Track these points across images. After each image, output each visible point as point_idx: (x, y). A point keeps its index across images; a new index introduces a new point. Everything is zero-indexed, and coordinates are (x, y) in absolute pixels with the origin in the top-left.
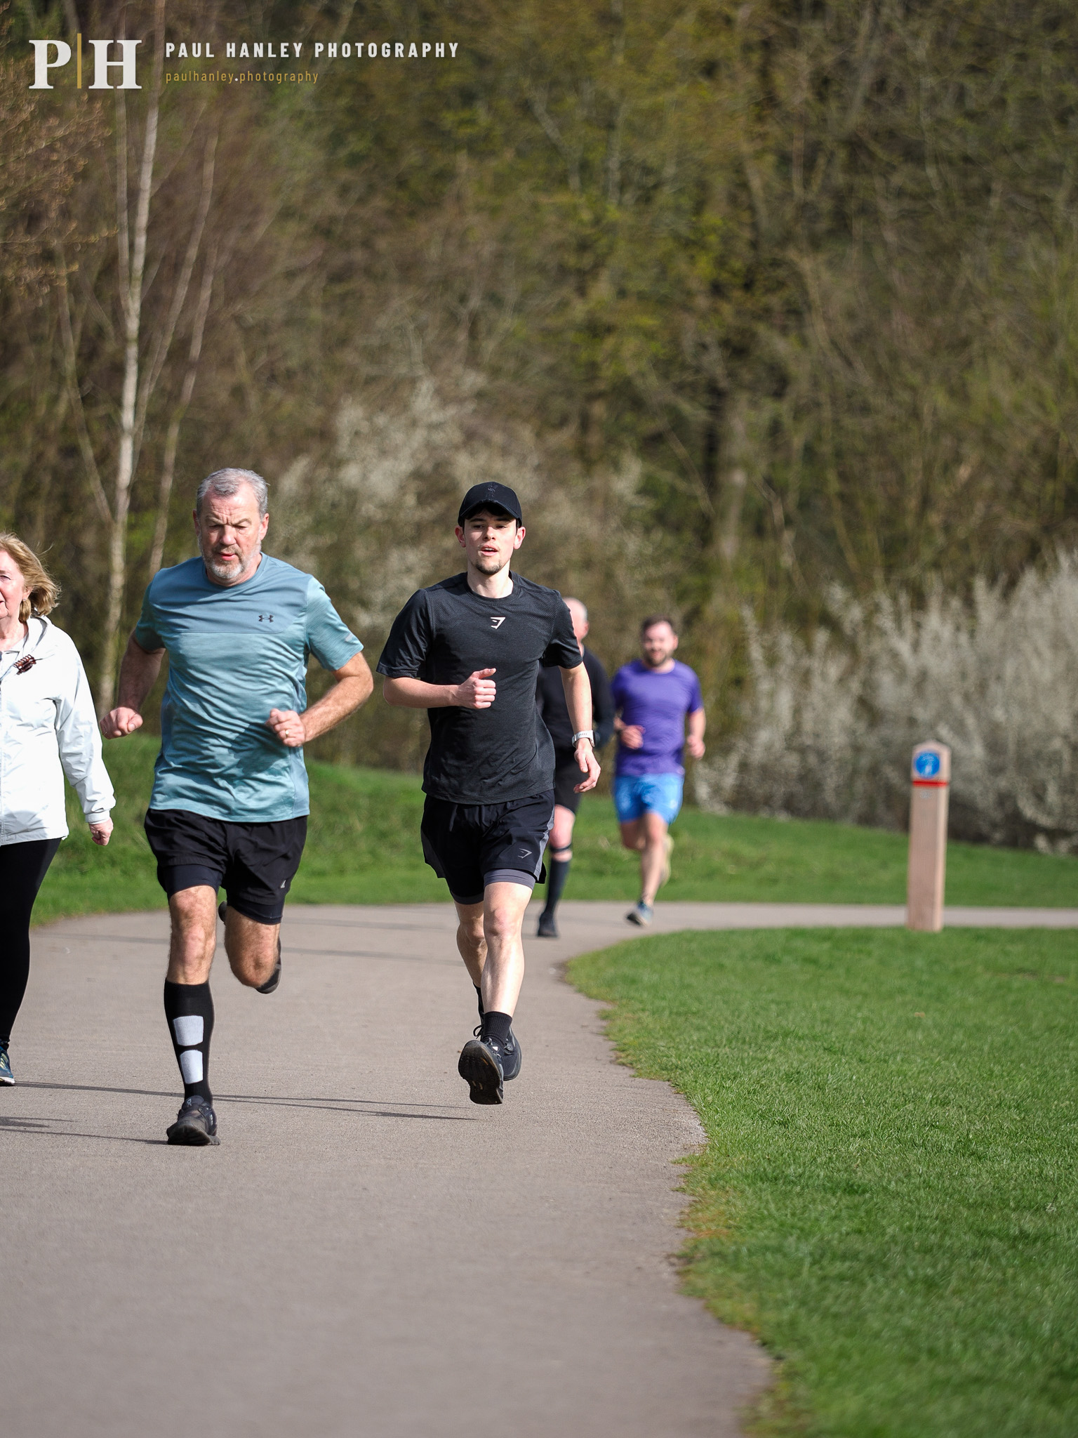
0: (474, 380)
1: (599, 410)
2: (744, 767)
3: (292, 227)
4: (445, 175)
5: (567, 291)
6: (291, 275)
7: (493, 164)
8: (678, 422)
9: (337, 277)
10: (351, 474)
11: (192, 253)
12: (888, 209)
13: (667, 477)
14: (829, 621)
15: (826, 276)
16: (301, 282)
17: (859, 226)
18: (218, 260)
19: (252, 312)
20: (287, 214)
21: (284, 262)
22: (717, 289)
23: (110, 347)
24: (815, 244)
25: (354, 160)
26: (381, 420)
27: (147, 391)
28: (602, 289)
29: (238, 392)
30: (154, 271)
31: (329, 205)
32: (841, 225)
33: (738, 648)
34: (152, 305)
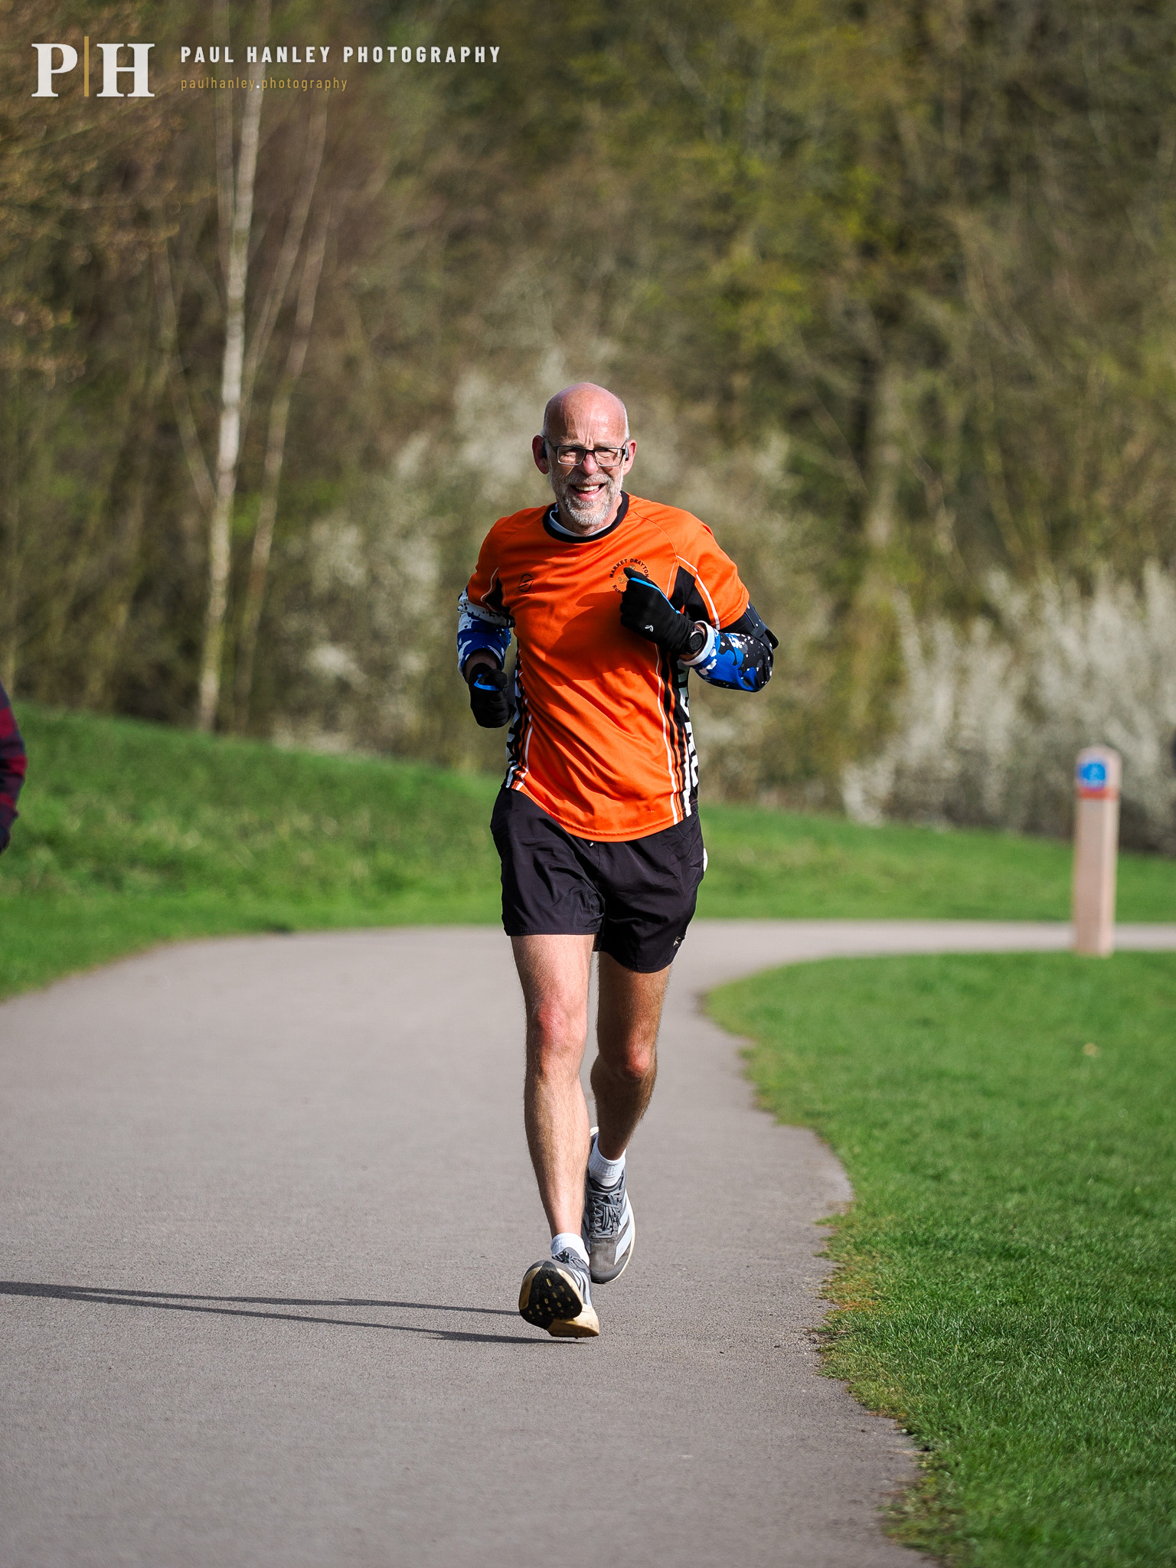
0: (605, 350)
1: (740, 382)
2: (899, 773)
3: (409, 184)
4: (574, 126)
5: (704, 253)
6: (408, 235)
7: (627, 116)
8: (826, 396)
9: (458, 236)
10: (473, 453)
11: (301, 212)
12: (1051, 162)
13: (814, 456)
14: (990, 611)
15: (987, 236)
16: (419, 244)
17: (1019, 183)
18: (328, 219)
19: (367, 276)
20: (402, 170)
21: (401, 220)
22: (868, 250)
23: (211, 315)
24: (973, 199)
25: (475, 110)
26: (508, 393)
27: (253, 364)
28: (743, 252)
29: (350, 364)
30: (261, 233)
31: (448, 159)
32: (1000, 181)
33: (891, 641)
34: (259, 268)
